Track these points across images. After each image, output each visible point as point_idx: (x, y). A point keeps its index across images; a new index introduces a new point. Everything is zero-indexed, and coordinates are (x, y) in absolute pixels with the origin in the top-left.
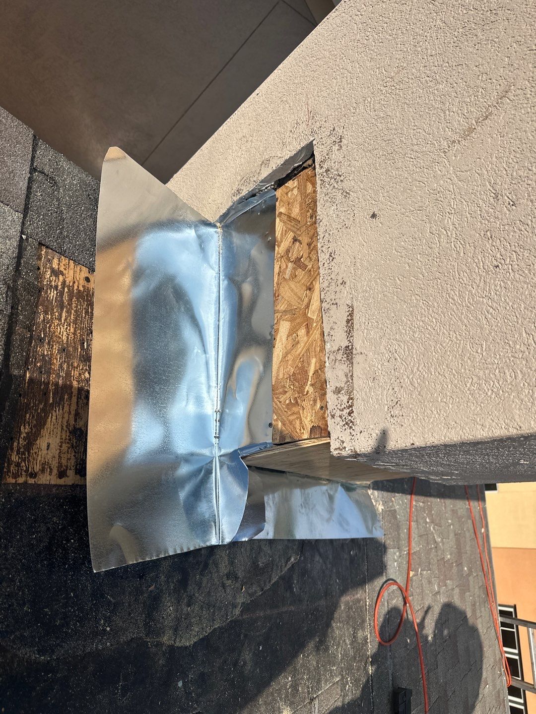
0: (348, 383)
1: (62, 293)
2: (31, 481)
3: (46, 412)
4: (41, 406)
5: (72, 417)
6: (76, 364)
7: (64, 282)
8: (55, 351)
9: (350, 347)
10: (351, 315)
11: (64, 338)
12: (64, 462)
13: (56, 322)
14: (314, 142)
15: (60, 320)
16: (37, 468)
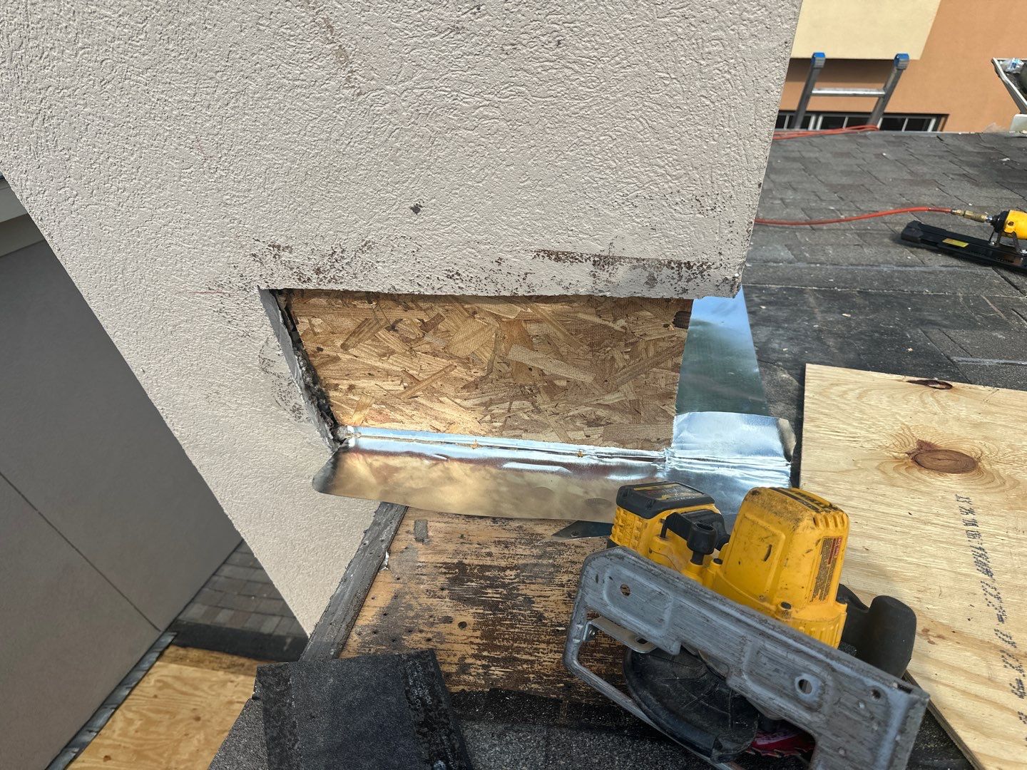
0: (646, 266)
1: (494, 660)
7: (474, 656)
9: (596, 259)
10: (549, 254)
13: (537, 667)
14: (263, 288)
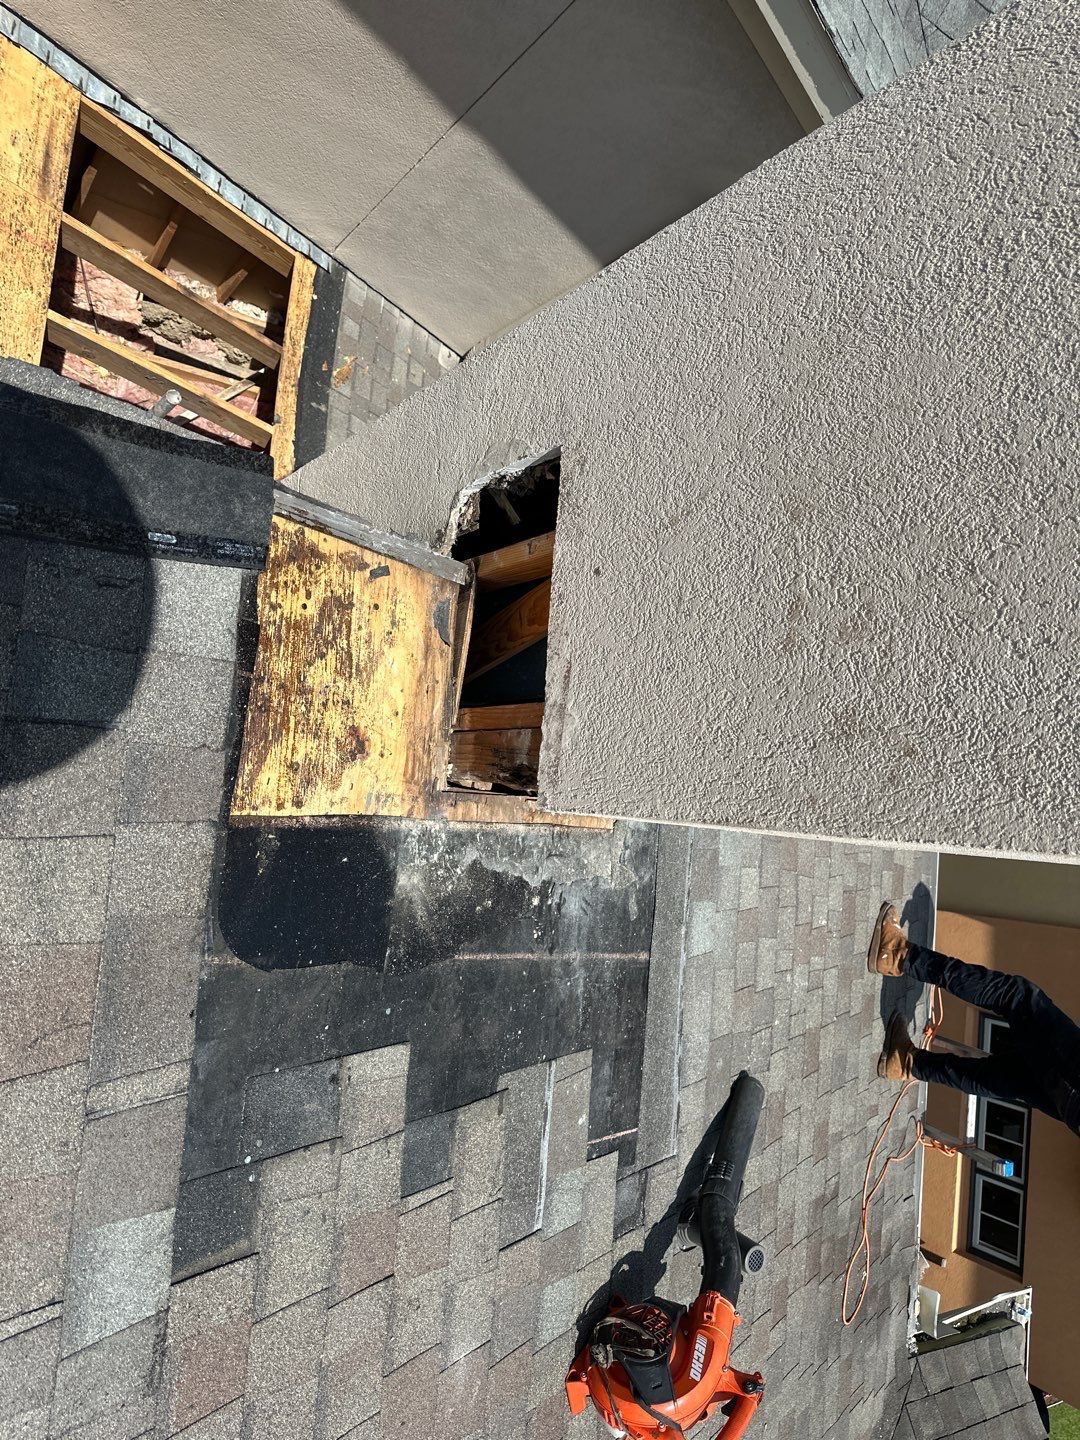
0: (557, 742)
1: (280, 627)
2: (253, 813)
3: (266, 749)
4: (262, 744)
5: (289, 751)
6: (292, 699)
7: (282, 614)
8: (274, 688)
9: (563, 705)
11: (283, 675)
12: (282, 795)
14: (562, 449)
15: (278, 655)
16: (258, 802)
